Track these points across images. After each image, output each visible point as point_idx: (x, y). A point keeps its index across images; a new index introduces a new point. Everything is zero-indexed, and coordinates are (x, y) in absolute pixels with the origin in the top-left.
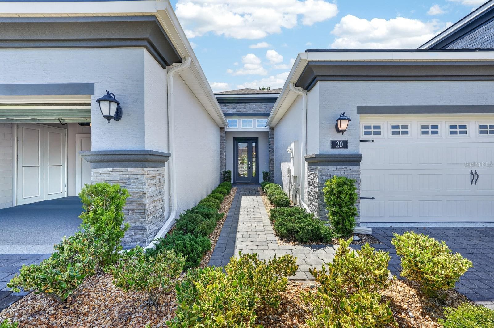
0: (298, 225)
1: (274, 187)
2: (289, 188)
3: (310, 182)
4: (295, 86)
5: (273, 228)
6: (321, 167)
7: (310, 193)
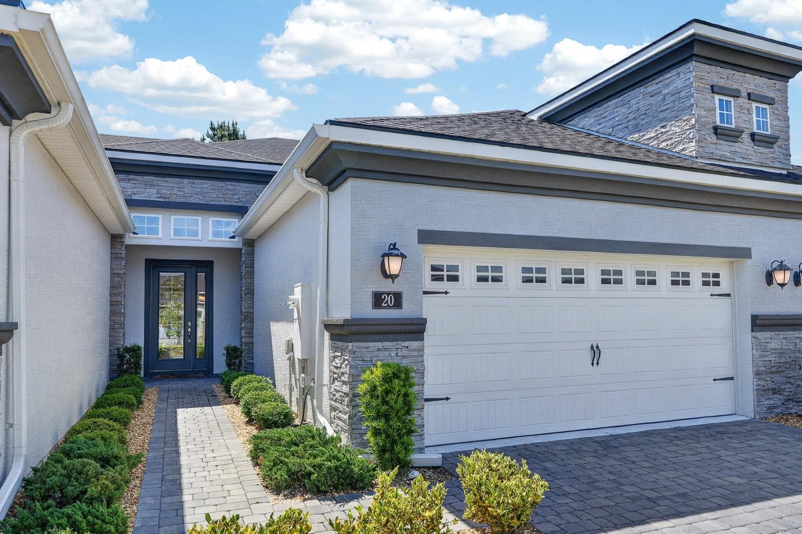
0: (311, 460)
1: (256, 384)
2: (291, 385)
3: (334, 373)
4: (304, 174)
5: (258, 474)
6: (355, 344)
7: (334, 395)
